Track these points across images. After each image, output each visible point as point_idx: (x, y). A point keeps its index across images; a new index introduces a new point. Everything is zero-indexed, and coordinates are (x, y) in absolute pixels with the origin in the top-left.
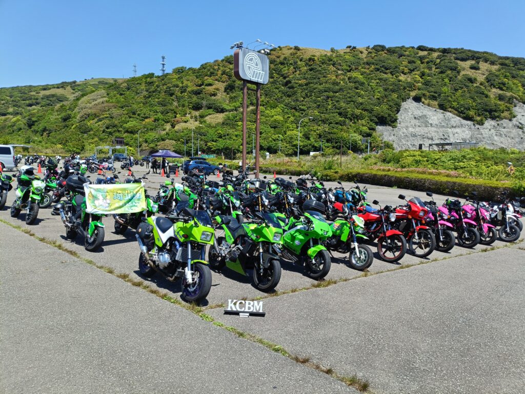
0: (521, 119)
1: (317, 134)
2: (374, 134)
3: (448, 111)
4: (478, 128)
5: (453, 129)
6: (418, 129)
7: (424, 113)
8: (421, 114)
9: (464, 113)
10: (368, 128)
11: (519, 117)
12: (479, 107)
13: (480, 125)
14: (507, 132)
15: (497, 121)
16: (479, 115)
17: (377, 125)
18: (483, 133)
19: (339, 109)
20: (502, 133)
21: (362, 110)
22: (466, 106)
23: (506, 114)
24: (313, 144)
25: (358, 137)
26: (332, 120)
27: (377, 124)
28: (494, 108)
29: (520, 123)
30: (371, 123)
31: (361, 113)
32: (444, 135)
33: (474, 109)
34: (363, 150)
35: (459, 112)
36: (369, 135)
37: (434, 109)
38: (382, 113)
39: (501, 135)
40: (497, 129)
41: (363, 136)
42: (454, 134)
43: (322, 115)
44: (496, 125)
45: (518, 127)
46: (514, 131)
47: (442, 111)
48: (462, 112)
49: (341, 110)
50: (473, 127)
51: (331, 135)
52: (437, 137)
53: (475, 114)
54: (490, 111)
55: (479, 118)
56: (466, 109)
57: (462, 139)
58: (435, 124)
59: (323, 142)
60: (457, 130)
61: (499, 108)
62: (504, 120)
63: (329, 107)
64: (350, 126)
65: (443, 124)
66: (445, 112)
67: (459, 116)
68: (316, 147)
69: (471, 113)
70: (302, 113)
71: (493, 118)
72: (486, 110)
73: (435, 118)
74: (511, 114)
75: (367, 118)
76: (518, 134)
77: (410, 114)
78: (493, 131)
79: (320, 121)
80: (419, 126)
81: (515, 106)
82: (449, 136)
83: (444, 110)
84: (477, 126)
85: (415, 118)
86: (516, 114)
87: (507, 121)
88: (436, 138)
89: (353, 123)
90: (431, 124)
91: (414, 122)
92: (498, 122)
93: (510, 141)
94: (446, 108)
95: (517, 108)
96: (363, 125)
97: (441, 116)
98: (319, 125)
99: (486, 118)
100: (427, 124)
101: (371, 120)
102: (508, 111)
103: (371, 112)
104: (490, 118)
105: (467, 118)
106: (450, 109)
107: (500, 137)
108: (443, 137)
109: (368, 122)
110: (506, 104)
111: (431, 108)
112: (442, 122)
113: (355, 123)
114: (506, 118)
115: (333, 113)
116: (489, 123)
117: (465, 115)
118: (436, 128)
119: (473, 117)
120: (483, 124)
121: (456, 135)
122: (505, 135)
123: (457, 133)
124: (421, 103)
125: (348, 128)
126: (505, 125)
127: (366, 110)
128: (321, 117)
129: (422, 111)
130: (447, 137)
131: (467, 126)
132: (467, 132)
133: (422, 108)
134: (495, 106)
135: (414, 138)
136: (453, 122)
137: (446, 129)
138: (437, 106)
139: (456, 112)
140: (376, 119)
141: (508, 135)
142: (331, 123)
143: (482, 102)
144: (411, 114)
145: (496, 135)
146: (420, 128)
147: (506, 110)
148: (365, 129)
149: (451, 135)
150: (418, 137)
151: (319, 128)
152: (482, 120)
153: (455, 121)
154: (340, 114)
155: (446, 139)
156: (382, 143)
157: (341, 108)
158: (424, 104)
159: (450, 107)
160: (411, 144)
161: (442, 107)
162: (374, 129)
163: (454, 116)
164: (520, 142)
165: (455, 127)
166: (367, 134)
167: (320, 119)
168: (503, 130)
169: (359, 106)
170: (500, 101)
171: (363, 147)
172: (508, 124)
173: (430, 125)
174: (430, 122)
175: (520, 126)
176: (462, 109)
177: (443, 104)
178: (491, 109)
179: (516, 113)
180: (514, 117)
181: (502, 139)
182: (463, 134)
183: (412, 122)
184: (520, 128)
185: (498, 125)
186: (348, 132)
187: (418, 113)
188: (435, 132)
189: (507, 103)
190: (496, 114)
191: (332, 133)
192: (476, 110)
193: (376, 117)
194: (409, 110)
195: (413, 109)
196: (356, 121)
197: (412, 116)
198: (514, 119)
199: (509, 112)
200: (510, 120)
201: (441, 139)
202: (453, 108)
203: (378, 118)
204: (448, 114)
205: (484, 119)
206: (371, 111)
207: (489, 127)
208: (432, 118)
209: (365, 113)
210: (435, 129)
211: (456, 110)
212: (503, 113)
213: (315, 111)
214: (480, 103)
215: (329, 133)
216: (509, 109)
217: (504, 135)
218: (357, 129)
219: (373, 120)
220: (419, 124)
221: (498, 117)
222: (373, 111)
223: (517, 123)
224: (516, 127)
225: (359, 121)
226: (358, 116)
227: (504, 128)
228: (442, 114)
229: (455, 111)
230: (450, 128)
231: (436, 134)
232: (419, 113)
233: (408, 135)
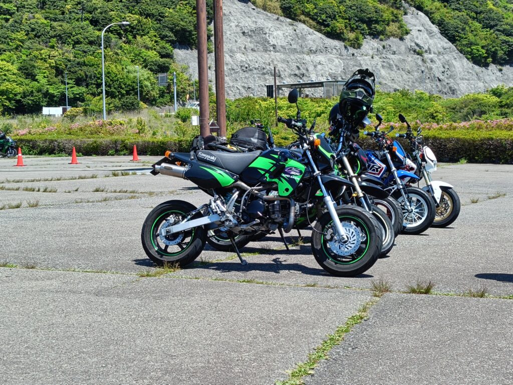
0: (417, 38)
1: (51, 67)
2: (173, 66)
3: (300, 21)
4: (353, 55)
5: (312, 56)
6: (251, 56)
7: (259, 25)
8: (253, 26)
9: (328, 26)
10: (159, 53)
11: (414, 33)
12: (351, 13)
13: (354, 48)
14: (400, 61)
15: (381, 40)
16: (352, 30)
17: (174, 47)
18: (362, 62)
19: (90, 12)
20: (392, 62)
21: (141, 14)
22: (329, 11)
23: (393, 27)
24: (45, 90)
25: (139, 73)
26: (79, 36)
27: (174, 44)
28: (374, 16)
29: (417, 45)
30: (163, 43)
31: (139, 22)
32: (299, 68)
33: (343, 18)
34: (155, 100)
35: (318, 23)
36: (163, 69)
37: (276, 17)
38: (182, 23)
39: (390, 67)
40: (384, 55)
41: (151, 70)
42: (315, 66)
43: (55, 24)
44: (381, 48)
45: (415, 51)
46: (410, 59)
47: (289, 20)
48: (323, 23)
49: (97, 14)
50: (344, 52)
51: (84, 68)
52: (288, 71)
53: (346, 27)
54: (369, 22)
55: (352, 36)
56: (330, 17)
57: (330, 75)
58: (282, 47)
59: (68, 84)
60: (320, 58)
61: (382, 16)
62: (392, 38)
63: (68, 7)
64: (121, 48)
65: (294, 46)
66: (295, 23)
67: (320, 31)
68: (52, 96)
69: (338, 24)
70: (7, 20)
71: (375, 35)
72: (362, 20)
73: (280, 33)
74: (401, 27)
75: (152, 33)
76: (417, 64)
77: (233, 24)
78: (376, 58)
79: (52, 37)
80: (253, 50)
81: (406, 14)
82: (307, 70)
83: (293, 19)
84: (351, 50)
85: (244, 33)
86: (409, 27)
87: (397, 40)
88: (286, 74)
89: (124, 42)
90: (274, 46)
91: (243, 41)
92: (384, 43)
93: (405, 76)
94: (296, 15)
95: (409, 16)
96: (147, 48)
97: (290, 30)
98: (53, 47)
99: (363, 34)
100: (266, 46)
101: (163, 38)
102: (396, 21)
103: (160, 20)
104: (370, 34)
105: (334, 35)
106: (302, 17)
107: (389, 71)
108: (297, 72)
109: (156, 42)
110: (391, 9)
111: (269, 14)
112: (292, 43)
113: (128, 42)
114: (393, 35)
115: (78, 20)
116: (370, 45)
117: (329, 29)
118: (284, 53)
119: (343, 33)
120: (359, 46)
121: (319, 67)
122: (396, 66)
123: (320, 63)
124: (250, 4)
125: (117, 54)
126: (394, 48)
127: (148, 16)
128: (52, 28)
129: (254, 19)
130: (304, 72)
131: (335, 51)
132: (337, 61)
133: (254, 13)
134: (376, 12)
135: (247, 75)
136: (311, 43)
137: (301, 56)
138: (280, 11)
139: (314, 23)
140: (172, 35)
141: (401, 66)
142: (78, 42)
143: (354, 5)
144: (237, 26)
145: (383, 66)
146: (254, 54)
147: (393, 21)
148: (152, 55)
149: (311, 68)
150: (255, 71)
151: (53, 53)
152: (357, 39)
153: (314, 41)
154: (94, 22)
155: (303, 75)
156: (189, 86)
157: (96, 9)
158: (257, 7)
159: (303, 13)
160: (244, 87)
161: (289, 12)
162: (169, 56)
163: (311, 30)
164: (420, 78)
165: (315, 52)
166: (159, 66)
167: (52, 33)
168: (393, 56)
169: (133, 6)
170: (381, 3)
171: (155, 93)
172: (399, 47)
173: (271, 48)
174: (272, 41)
175: (418, 49)
176: (324, 17)
177: (290, 7)
178: (369, 18)
179: (409, 25)
180: (407, 33)
181: (393, 74)
182: (330, 65)
183: (239, 41)
184: (418, 54)
185: (384, 47)
186: (119, 61)
187: (248, 23)
188: (283, 61)
189: (392, 6)
190: (379, 28)
191: (84, 64)
192: (346, 19)
193: (171, 30)
194: (232, 18)
195: (239, 15)
196: (130, 37)
197: (238, 29)
198: (408, 37)
199: (397, 24)
200: (401, 39)
201: (296, 75)
202: (308, 14)
203: (176, 33)
204: (301, 26)
205: (361, 36)
206: (159, 18)
207: (371, 53)
208: (275, 33)
209: (149, 22)
210: (283, 56)
211: (313, 19)
212: (388, 25)
213: (37, 16)
214: (351, 7)
215: (78, 63)
216: (396, 19)
217: (394, 66)
218: (136, 55)
219: (166, 36)
220: (252, 46)
221: (382, 33)
222: (163, 17)
223: (413, 44)
224: (412, 52)
225: (138, 37)
226: (133, 28)
227: (394, 53)
228: (291, 27)
229: (311, 21)
230: (308, 54)
231: (284, 66)
232: (250, 23)
233: (235, 67)
